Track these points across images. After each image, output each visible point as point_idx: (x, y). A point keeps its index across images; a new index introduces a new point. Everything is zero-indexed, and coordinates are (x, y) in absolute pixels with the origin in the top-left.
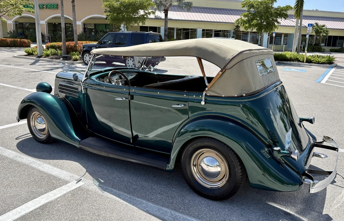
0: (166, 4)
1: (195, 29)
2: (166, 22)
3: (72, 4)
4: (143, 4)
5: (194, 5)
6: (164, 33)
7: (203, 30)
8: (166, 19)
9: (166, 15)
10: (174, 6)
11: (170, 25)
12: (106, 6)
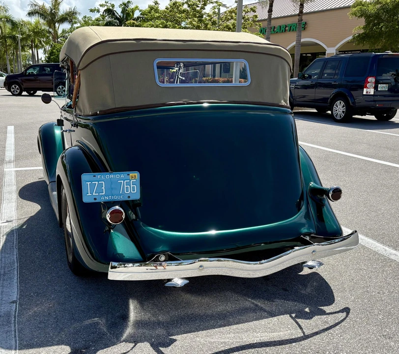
12: (355, 14)
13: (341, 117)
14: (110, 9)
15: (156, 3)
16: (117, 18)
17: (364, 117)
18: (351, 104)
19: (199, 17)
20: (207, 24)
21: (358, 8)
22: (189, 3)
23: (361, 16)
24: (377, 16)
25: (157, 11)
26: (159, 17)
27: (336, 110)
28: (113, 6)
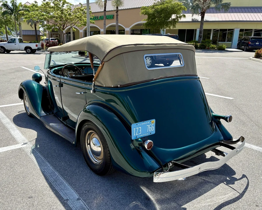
0: (203, 7)
1: (233, 29)
2: (202, 24)
3: (116, 14)
4: (174, 9)
5: (231, 6)
6: (198, 35)
7: (241, 30)
8: (202, 21)
9: (203, 18)
10: (212, 8)
11: (206, 27)
12: (143, 13)
13: (149, 65)
14: (5, 4)
15: (36, 2)
16: (9, 9)
17: (159, 65)
18: (154, 59)
19: (61, 11)
20: (66, 15)
21: (144, 10)
22: (55, 3)
23: (146, 14)
24: (153, 14)
25: (36, 6)
26: (38, 10)
27: (147, 62)
28: (7, 2)
